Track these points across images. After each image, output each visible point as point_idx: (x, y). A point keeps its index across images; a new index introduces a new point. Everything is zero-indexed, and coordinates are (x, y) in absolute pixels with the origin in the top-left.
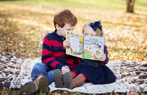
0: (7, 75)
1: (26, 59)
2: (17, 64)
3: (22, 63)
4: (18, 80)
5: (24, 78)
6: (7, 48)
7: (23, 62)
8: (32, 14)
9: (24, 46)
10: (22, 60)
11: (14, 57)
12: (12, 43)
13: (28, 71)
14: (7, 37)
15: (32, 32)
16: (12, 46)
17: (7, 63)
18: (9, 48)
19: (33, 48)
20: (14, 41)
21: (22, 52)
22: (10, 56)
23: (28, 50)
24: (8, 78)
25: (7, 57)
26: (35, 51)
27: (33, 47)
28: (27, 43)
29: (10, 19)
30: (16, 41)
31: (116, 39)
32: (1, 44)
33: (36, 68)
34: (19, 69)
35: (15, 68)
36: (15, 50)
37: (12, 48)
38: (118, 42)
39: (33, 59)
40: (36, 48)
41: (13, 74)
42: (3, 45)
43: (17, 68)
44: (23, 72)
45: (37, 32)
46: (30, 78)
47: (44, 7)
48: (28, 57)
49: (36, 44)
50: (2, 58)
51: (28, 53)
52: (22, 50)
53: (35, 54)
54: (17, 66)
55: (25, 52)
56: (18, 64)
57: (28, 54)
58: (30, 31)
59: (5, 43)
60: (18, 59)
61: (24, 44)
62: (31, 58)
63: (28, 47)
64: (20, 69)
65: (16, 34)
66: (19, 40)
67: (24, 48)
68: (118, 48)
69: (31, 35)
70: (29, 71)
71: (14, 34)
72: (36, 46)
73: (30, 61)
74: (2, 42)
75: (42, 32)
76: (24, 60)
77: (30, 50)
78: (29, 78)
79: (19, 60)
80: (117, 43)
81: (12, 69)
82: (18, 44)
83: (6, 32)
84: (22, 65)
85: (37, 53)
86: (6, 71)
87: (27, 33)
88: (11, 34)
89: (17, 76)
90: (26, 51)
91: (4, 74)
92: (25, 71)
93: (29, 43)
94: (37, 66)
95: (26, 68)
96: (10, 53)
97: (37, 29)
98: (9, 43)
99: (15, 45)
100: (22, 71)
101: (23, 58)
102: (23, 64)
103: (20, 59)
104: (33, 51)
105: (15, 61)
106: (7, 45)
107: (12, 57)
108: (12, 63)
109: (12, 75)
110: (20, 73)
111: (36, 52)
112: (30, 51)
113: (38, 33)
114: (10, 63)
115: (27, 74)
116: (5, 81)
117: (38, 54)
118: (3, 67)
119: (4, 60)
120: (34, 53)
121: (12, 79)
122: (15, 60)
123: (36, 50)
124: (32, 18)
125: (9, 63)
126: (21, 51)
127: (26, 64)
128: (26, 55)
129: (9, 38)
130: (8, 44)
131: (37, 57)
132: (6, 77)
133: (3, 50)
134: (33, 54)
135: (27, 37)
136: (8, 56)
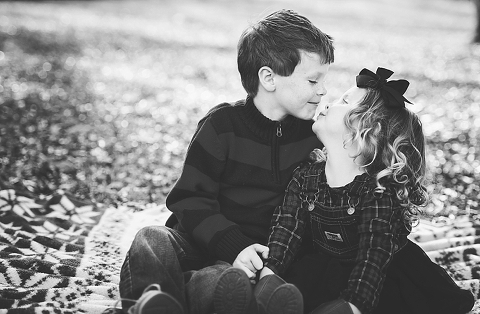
0: (25, 277)
1: (110, 211)
2: (72, 228)
3: (90, 228)
4: (66, 303)
5: (89, 292)
6: (46, 164)
7: (97, 219)
8: (148, 43)
9: (108, 160)
10: (95, 214)
11: (65, 201)
12: (64, 146)
13: (110, 261)
14: (49, 124)
15: (143, 106)
16: (63, 158)
17: (34, 227)
18: (52, 167)
19: (139, 167)
20: (75, 139)
21: (99, 181)
22: (49, 198)
23: (122, 176)
24: (28, 292)
25: (38, 201)
26: (148, 176)
27: (142, 161)
28: (119, 147)
29: (69, 62)
30: (81, 139)
31: (447, 136)
32: (24, 151)
33: (143, 249)
34: (76, 252)
35: (63, 248)
36: (72, 173)
37: (63, 165)
38: (456, 147)
39: (136, 209)
40: (152, 167)
41: (51, 272)
42: (32, 152)
43: (69, 249)
44: (91, 264)
45: (159, 105)
46: (114, 292)
47: (190, 21)
48: (119, 199)
49: (152, 150)
50: (17, 203)
51: (118, 185)
52: (99, 173)
53: (145, 190)
54: (73, 237)
55: (109, 180)
56: (76, 230)
57: (118, 189)
58: (137, 102)
59: (39, 146)
60: (78, 210)
61: (110, 150)
62: (131, 204)
63: (121, 160)
64: (82, 251)
65: (85, 113)
66: (93, 137)
67: (109, 165)
68: (457, 169)
69: (139, 116)
70: (114, 261)
71: (76, 114)
72: (152, 158)
73: (125, 217)
74: (31, 141)
75: (179, 109)
76: (103, 212)
77: (128, 175)
78: (110, 291)
79: (84, 214)
80: (452, 152)
81: (51, 250)
82: (88, 149)
83: (48, 107)
84: (92, 233)
85: (154, 187)
86: (23, 257)
87: (126, 110)
88: (67, 113)
89: (64, 284)
90: (112, 177)
91: (12, 272)
92: (99, 260)
93: (129, 147)
94: (145, 242)
95: (104, 249)
96: (51, 186)
97: (162, 97)
98: (57, 144)
99: (76, 153)
100: (89, 260)
101: (99, 205)
102: (96, 228)
103: (89, 208)
104: (137, 178)
105: (67, 218)
106: (45, 153)
107: (56, 200)
108: (53, 227)
109: (44, 279)
110: (79, 270)
111: (151, 181)
112: (129, 180)
113: (164, 111)
114: (47, 224)
115: (105, 272)
116: (13, 303)
117: (158, 191)
118: (14, 242)
119: (26, 214)
120: (143, 186)
121: (41, 296)
122: (68, 213)
123: (151, 172)
124: (146, 58)
125: (40, 224)
126: (93, 177)
127: (105, 231)
128: (113, 192)
129: (55, 129)
130: (50, 150)
131: (151, 201)
132: (22, 285)
133: (29, 173)
134: (137, 190)
135: (123, 124)
136: (42, 197)
